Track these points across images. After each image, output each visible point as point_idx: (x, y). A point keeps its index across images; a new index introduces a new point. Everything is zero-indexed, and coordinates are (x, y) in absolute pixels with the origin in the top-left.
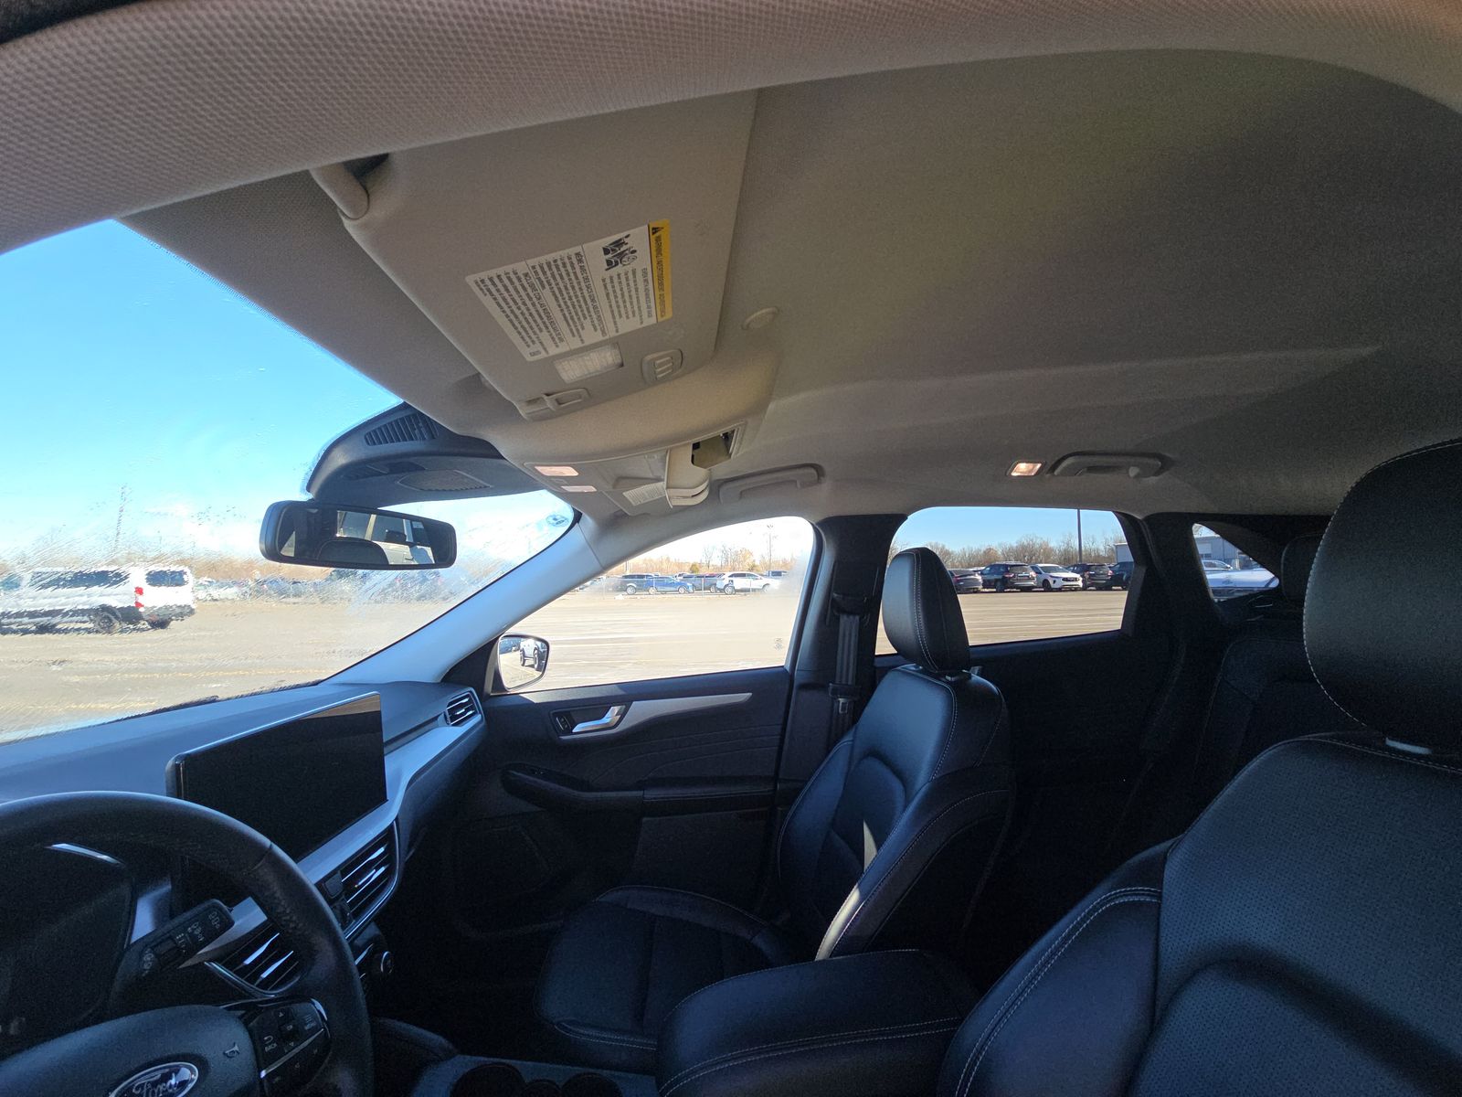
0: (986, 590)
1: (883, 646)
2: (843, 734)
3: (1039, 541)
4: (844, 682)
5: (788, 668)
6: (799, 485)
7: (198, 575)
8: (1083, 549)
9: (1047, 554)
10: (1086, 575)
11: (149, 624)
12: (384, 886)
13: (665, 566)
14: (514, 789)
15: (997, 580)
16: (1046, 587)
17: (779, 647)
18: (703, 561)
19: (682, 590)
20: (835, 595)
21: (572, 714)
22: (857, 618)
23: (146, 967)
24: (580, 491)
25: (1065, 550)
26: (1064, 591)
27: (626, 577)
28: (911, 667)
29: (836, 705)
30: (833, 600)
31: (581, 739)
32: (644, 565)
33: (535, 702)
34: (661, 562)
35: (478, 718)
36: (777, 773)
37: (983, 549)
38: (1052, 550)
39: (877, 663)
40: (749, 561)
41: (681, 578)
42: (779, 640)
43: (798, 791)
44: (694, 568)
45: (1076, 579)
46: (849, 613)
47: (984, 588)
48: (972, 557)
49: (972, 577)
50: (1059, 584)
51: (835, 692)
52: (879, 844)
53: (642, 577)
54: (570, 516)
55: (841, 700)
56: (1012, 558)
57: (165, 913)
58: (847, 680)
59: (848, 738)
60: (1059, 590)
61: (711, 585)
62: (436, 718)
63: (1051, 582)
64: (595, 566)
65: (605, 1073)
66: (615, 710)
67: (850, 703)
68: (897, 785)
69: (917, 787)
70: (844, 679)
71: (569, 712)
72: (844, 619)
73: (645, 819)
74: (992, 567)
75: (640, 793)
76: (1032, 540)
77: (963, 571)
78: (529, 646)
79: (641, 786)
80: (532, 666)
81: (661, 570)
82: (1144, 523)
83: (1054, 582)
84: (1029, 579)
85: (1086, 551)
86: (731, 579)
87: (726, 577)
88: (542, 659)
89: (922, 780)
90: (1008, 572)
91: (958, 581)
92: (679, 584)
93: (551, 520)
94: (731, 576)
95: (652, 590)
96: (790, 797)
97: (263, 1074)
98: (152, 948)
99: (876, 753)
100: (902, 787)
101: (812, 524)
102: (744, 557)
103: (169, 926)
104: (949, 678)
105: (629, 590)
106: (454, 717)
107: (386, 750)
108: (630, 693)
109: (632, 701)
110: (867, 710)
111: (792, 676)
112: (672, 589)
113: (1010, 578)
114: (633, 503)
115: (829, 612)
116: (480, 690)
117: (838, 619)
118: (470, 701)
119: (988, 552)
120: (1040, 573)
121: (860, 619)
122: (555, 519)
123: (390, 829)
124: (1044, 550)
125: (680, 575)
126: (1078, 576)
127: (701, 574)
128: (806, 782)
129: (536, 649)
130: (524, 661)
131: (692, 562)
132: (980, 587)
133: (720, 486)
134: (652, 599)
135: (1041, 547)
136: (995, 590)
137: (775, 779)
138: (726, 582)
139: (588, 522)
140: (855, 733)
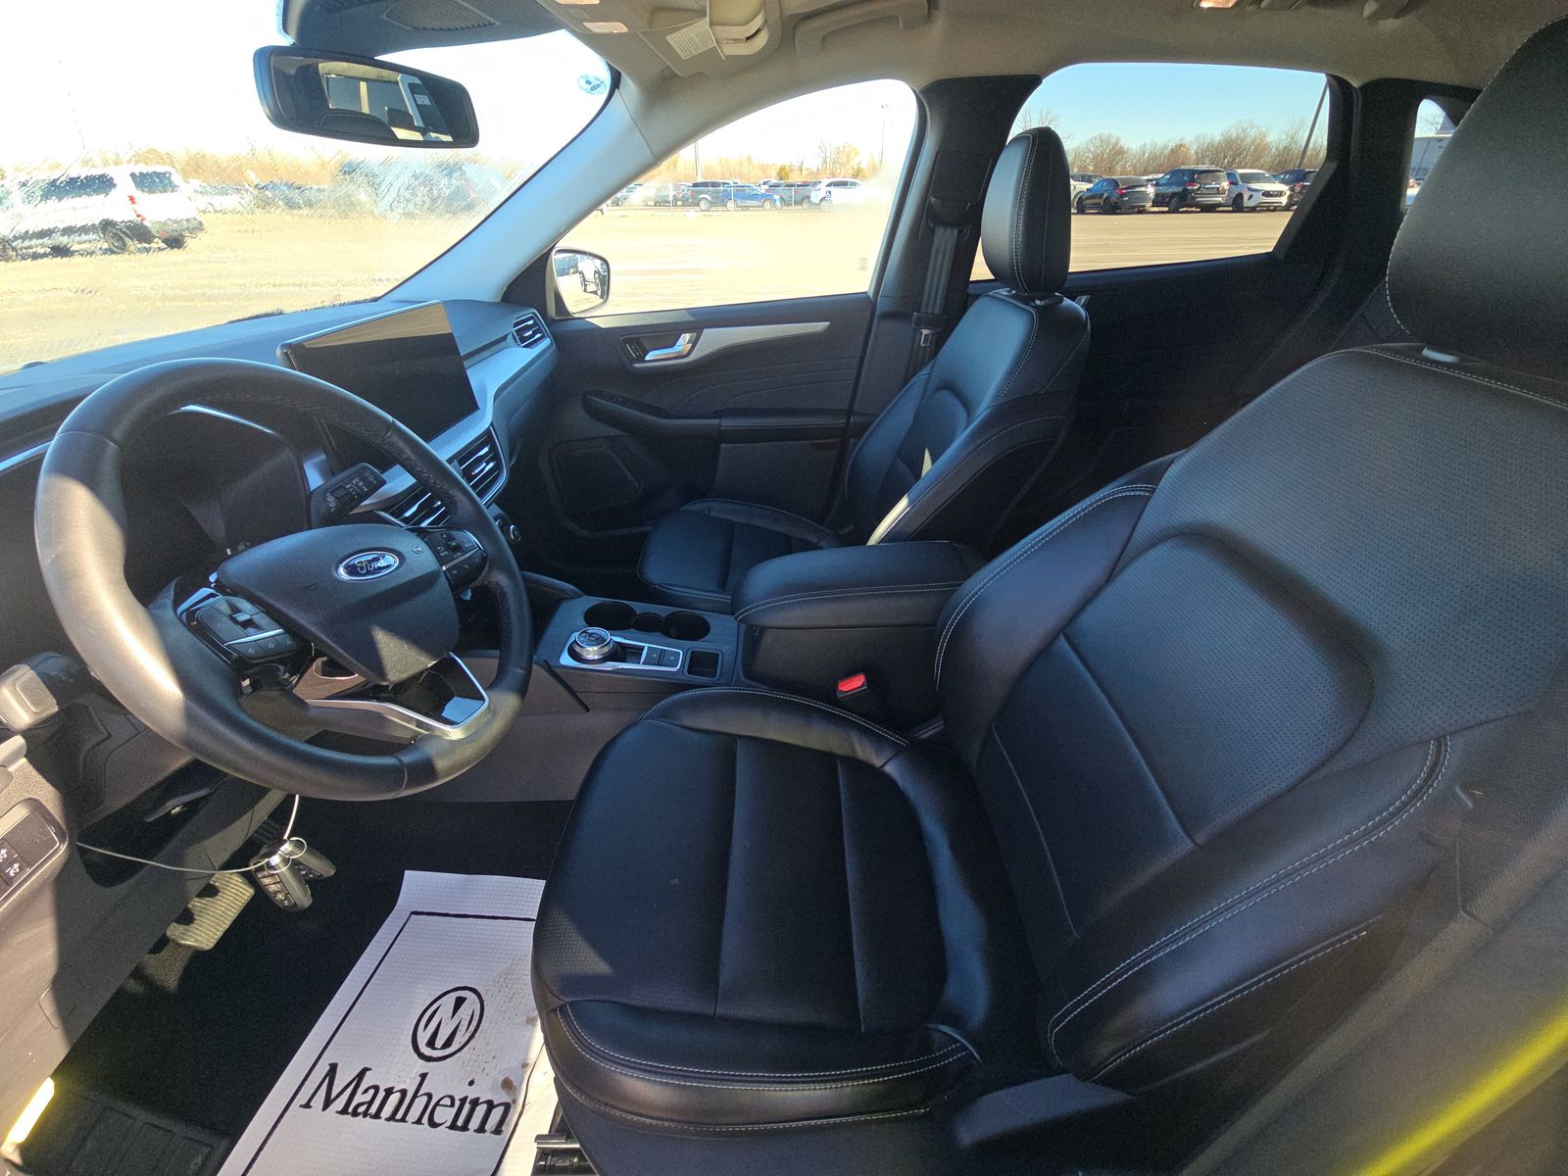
0: (1156, 209)
1: (980, 271)
2: (923, 365)
3: (1252, 133)
4: (930, 311)
5: (871, 295)
6: (901, 24)
7: (186, 175)
8: (1311, 145)
9: (1257, 153)
10: (1298, 189)
11: (165, 241)
12: (496, 478)
13: (745, 170)
14: (597, 414)
15: (1174, 194)
16: (1237, 205)
17: (863, 268)
18: (794, 163)
19: (767, 205)
20: (933, 199)
21: (642, 340)
22: (956, 231)
23: (331, 505)
24: (607, 31)
25: (1285, 148)
26: (1261, 211)
27: (695, 185)
28: (1004, 292)
29: (918, 336)
30: (930, 206)
31: (654, 368)
32: (719, 168)
33: (603, 327)
34: (741, 164)
35: (547, 342)
36: (851, 406)
37: (1172, 145)
38: (1267, 146)
39: (971, 289)
40: (854, 163)
41: (766, 187)
42: (864, 259)
43: (867, 425)
44: (782, 173)
45: (1280, 194)
46: (946, 224)
47: (1153, 206)
48: (1153, 158)
49: (1143, 189)
50: (1258, 199)
51: (920, 324)
52: (934, 461)
53: (714, 185)
54: (606, 77)
55: (925, 332)
56: (1207, 160)
57: (328, 471)
58: (933, 308)
59: (925, 371)
60: (1253, 210)
61: (803, 200)
62: (505, 338)
63: (1246, 197)
64: (644, 155)
65: (697, 612)
66: (686, 337)
67: (933, 334)
68: (962, 413)
69: (977, 414)
70: (930, 307)
71: (639, 338)
72: (940, 232)
73: (723, 445)
74: (1174, 173)
75: (716, 421)
76: (1244, 131)
77: (1133, 180)
78: (589, 267)
79: (717, 415)
80: (595, 293)
81: (741, 175)
82: (1359, 92)
83: (1251, 197)
84: (1218, 192)
85: (1314, 149)
86: (829, 189)
87: (822, 186)
88: (604, 282)
89: (983, 409)
90: (1192, 181)
91: (1123, 195)
92: (763, 195)
93: (583, 82)
94: (829, 185)
95: (731, 204)
96: (862, 429)
97: (444, 568)
98: (331, 493)
99: (950, 386)
100: (966, 416)
101: (915, 92)
102: (848, 156)
103: (335, 480)
104: (1038, 302)
105: (703, 204)
106: (523, 340)
107: (466, 364)
108: (701, 320)
109: (703, 329)
110: (950, 342)
111: (874, 305)
112: (755, 203)
113: (1193, 191)
114: (682, 55)
115: (923, 221)
116: (544, 314)
117: (933, 231)
118: (535, 324)
119: (1177, 151)
120: (1236, 184)
121: (959, 234)
122: (588, 82)
123: (487, 432)
124: (1256, 147)
125: (765, 183)
126: (1284, 188)
127: (791, 181)
128: (877, 416)
129: (595, 272)
130: (586, 285)
131: (780, 164)
132: (1148, 205)
133: (795, 27)
134: (731, 220)
135: (1253, 142)
136: (1167, 209)
137: (849, 412)
138: (822, 194)
139: (629, 86)
140: (933, 366)
